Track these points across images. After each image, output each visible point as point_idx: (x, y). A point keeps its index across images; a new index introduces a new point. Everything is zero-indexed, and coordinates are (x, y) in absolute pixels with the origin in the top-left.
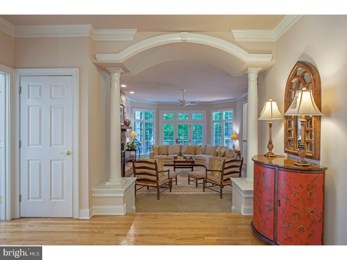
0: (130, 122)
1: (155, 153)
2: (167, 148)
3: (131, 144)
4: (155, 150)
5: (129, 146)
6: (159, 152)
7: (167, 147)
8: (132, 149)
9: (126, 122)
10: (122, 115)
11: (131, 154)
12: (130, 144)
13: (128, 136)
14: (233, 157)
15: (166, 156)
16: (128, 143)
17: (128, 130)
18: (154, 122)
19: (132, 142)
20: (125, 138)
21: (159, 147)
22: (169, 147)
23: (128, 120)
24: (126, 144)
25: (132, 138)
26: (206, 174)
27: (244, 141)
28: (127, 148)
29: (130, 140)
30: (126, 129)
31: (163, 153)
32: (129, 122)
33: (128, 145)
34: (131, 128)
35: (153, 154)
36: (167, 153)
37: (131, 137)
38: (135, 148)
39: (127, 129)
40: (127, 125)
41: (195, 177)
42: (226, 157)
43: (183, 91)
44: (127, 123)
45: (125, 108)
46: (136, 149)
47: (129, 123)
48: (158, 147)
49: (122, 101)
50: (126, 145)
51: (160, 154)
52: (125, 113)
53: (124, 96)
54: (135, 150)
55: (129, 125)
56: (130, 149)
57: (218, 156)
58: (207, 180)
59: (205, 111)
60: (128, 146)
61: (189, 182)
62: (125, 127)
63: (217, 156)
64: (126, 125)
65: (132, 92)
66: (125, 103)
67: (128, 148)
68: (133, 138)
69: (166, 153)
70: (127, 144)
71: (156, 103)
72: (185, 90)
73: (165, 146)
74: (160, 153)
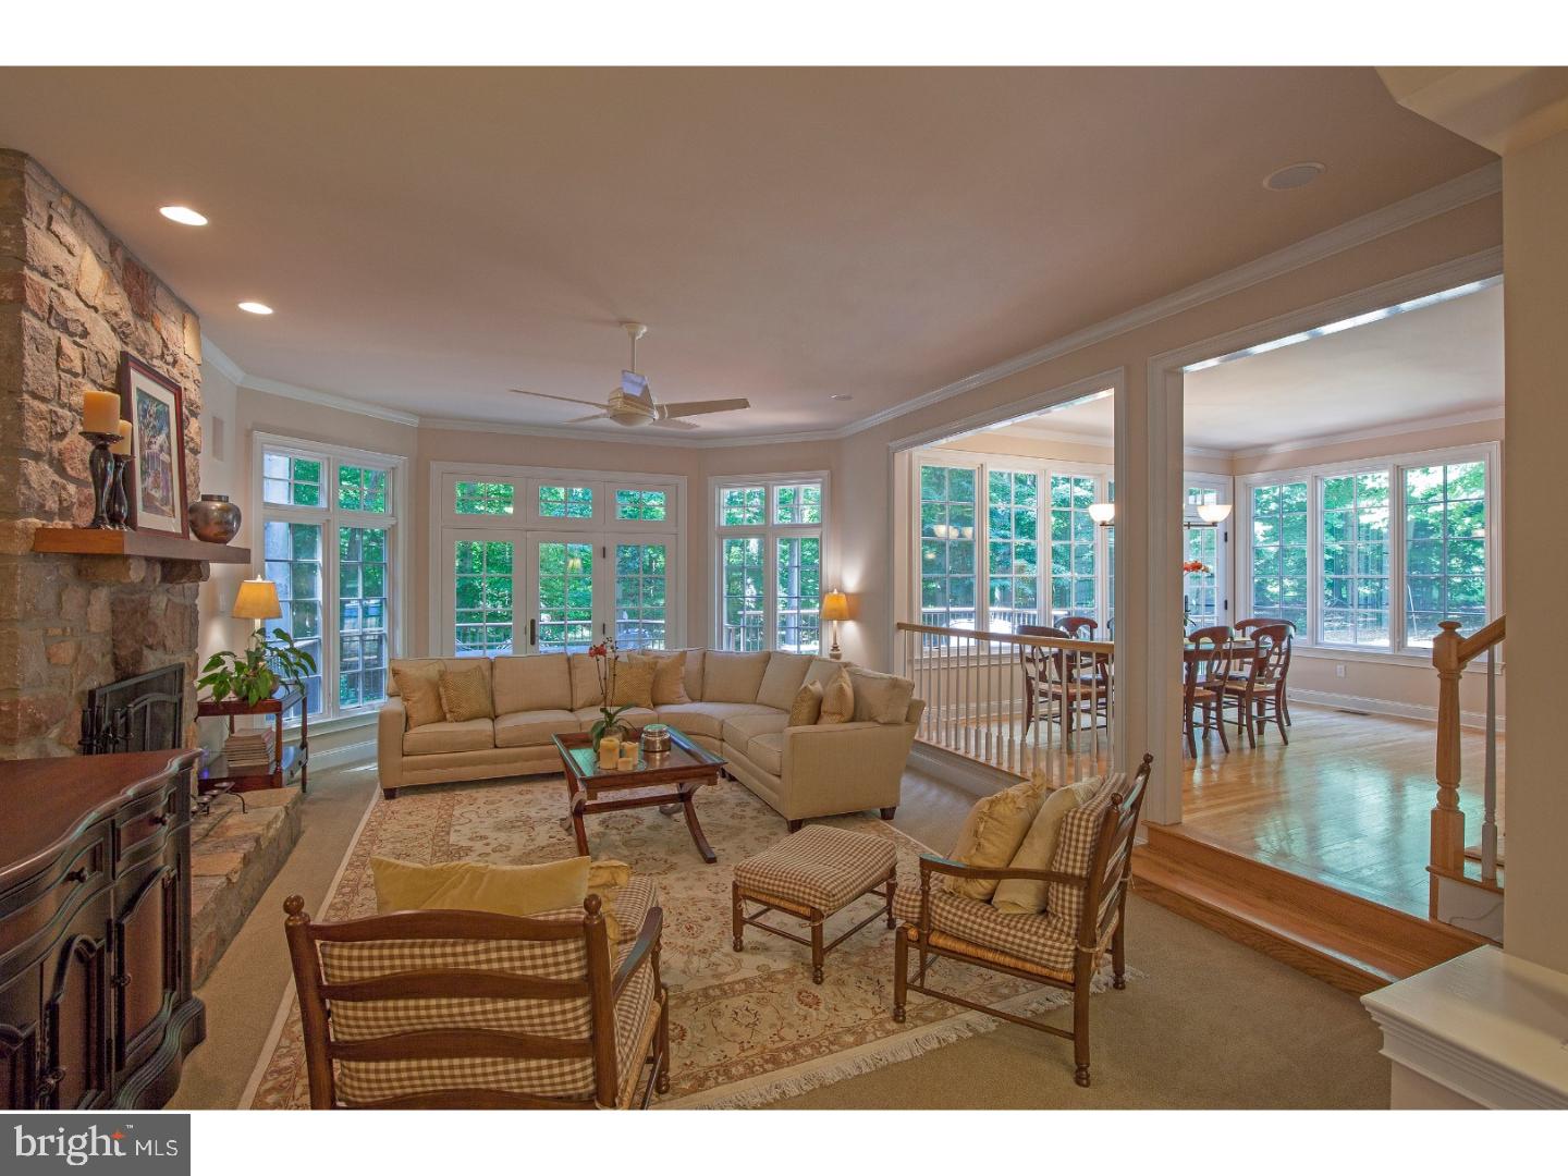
0: (238, 517)
1: (416, 716)
2: (487, 674)
3: (239, 667)
4: (417, 696)
5: (222, 682)
6: (441, 706)
7: (485, 667)
8: (253, 698)
9: (206, 513)
10: (164, 457)
11: (236, 729)
12: (231, 666)
13: (214, 613)
14: (907, 720)
15: (485, 726)
16: (216, 661)
17: (216, 569)
18: (394, 527)
19: (248, 652)
20: (195, 624)
21: (442, 675)
22: (497, 672)
23: (220, 499)
24: (201, 667)
25: (249, 621)
26: (925, 893)
27: (900, 626)
28: (207, 693)
29: (231, 635)
30: (198, 562)
31: (465, 710)
32: (222, 510)
33: (218, 670)
34: (243, 556)
35: (404, 720)
36: (489, 708)
37: (244, 614)
38: (272, 692)
39: (207, 562)
40: (213, 530)
41: (803, 905)
42: (872, 719)
43: (633, 338)
44: (207, 523)
45: (194, 415)
46: (280, 694)
47: (229, 523)
48: (433, 672)
49: (170, 359)
50: (202, 675)
51: (448, 716)
52: (195, 452)
53: (188, 326)
54: (277, 709)
55: (227, 533)
56: (231, 697)
57: (825, 718)
58: (935, 939)
59: (683, 481)
60: (220, 681)
61: (738, 933)
62: (193, 548)
63: (816, 718)
64: (200, 537)
65: (255, 308)
66: (198, 376)
67: (220, 694)
68: (258, 624)
69: (486, 705)
70: (205, 671)
71: (414, 422)
72: (645, 330)
73: (475, 663)
74: (446, 708)
